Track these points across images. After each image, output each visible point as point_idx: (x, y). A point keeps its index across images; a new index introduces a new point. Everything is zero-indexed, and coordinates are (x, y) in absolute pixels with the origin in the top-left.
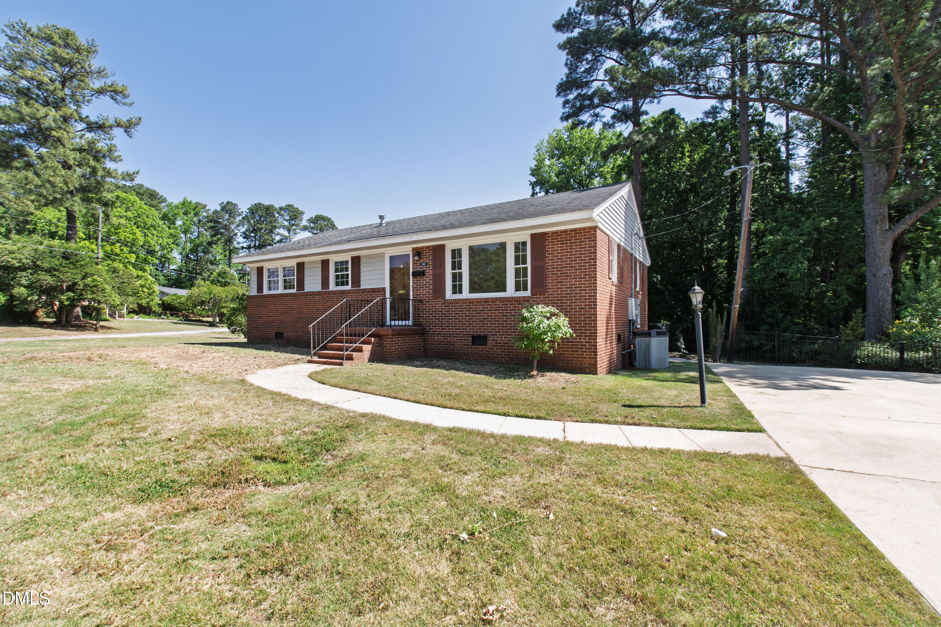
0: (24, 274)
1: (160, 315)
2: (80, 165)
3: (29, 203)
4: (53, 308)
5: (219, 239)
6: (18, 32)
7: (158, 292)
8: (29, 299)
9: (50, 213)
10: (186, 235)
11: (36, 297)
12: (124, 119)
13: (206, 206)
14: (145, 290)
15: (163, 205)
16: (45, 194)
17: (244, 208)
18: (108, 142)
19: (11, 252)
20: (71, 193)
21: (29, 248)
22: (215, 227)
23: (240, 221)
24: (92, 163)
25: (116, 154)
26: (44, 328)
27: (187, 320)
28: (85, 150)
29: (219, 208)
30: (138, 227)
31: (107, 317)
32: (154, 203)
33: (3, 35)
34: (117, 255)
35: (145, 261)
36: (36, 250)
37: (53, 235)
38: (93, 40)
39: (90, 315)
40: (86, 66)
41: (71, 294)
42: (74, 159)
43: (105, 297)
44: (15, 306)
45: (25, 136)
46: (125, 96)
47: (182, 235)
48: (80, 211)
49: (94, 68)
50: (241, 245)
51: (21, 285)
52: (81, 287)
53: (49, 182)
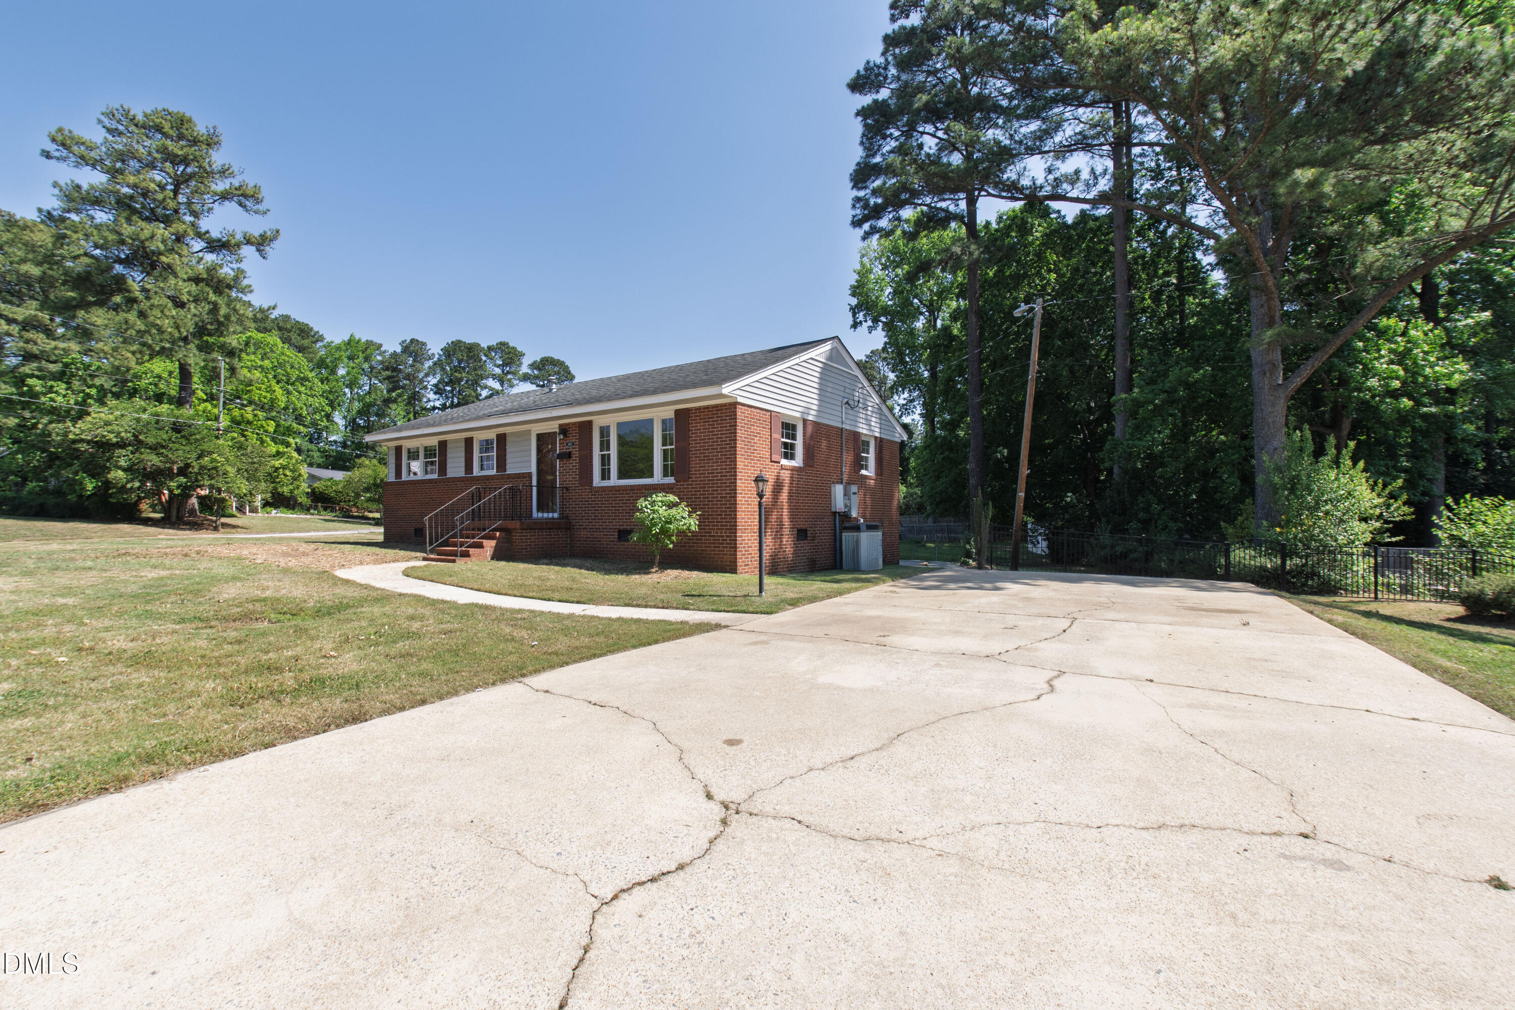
0: (124, 452)
1: (308, 510)
2: (196, 300)
3: (129, 355)
4: (160, 498)
5: (399, 396)
6: (119, 121)
7: (306, 476)
8: (129, 486)
9: (159, 366)
10: (351, 388)
11: (137, 484)
12: (256, 232)
13: (381, 346)
14: (288, 473)
15: (320, 344)
16: (150, 342)
17: (435, 348)
18: (235, 266)
19: (107, 423)
20: (185, 340)
21: (127, 419)
22: (393, 377)
23: (430, 368)
24: (212, 297)
25: (245, 282)
26: (148, 525)
27: (347, 516)
28: (203, 280)
29: (399, 349)
30: (278, 382)
31: (234, 511)
32: (306, 342)
33: (100, 127)
34: (249, 423)
35: (289, 431)
36: (138, 420)
37: (159, 398)
38: (215, 128)
39: (211, 509)
40: (206, 165)
41: (183, 480)
42: (189, 293)
43: (227, 483)
44: (111, 495)
45: (127, 262)
46: (258, 201)
47: (347, 390)
48: (197, 364)
49: (216, 166)
50: (432, 404)
51: (120, 468)
52: (196, 470)
53: (155, 325)
